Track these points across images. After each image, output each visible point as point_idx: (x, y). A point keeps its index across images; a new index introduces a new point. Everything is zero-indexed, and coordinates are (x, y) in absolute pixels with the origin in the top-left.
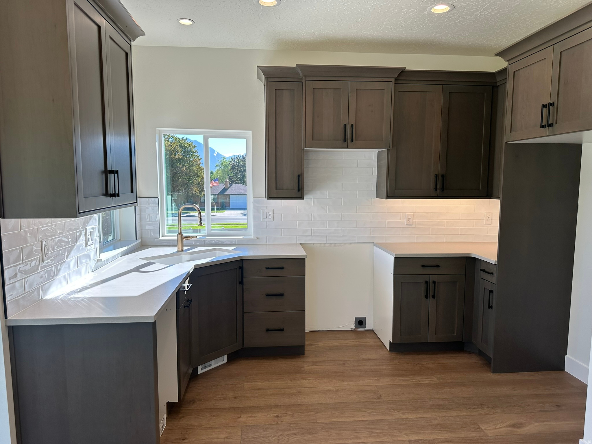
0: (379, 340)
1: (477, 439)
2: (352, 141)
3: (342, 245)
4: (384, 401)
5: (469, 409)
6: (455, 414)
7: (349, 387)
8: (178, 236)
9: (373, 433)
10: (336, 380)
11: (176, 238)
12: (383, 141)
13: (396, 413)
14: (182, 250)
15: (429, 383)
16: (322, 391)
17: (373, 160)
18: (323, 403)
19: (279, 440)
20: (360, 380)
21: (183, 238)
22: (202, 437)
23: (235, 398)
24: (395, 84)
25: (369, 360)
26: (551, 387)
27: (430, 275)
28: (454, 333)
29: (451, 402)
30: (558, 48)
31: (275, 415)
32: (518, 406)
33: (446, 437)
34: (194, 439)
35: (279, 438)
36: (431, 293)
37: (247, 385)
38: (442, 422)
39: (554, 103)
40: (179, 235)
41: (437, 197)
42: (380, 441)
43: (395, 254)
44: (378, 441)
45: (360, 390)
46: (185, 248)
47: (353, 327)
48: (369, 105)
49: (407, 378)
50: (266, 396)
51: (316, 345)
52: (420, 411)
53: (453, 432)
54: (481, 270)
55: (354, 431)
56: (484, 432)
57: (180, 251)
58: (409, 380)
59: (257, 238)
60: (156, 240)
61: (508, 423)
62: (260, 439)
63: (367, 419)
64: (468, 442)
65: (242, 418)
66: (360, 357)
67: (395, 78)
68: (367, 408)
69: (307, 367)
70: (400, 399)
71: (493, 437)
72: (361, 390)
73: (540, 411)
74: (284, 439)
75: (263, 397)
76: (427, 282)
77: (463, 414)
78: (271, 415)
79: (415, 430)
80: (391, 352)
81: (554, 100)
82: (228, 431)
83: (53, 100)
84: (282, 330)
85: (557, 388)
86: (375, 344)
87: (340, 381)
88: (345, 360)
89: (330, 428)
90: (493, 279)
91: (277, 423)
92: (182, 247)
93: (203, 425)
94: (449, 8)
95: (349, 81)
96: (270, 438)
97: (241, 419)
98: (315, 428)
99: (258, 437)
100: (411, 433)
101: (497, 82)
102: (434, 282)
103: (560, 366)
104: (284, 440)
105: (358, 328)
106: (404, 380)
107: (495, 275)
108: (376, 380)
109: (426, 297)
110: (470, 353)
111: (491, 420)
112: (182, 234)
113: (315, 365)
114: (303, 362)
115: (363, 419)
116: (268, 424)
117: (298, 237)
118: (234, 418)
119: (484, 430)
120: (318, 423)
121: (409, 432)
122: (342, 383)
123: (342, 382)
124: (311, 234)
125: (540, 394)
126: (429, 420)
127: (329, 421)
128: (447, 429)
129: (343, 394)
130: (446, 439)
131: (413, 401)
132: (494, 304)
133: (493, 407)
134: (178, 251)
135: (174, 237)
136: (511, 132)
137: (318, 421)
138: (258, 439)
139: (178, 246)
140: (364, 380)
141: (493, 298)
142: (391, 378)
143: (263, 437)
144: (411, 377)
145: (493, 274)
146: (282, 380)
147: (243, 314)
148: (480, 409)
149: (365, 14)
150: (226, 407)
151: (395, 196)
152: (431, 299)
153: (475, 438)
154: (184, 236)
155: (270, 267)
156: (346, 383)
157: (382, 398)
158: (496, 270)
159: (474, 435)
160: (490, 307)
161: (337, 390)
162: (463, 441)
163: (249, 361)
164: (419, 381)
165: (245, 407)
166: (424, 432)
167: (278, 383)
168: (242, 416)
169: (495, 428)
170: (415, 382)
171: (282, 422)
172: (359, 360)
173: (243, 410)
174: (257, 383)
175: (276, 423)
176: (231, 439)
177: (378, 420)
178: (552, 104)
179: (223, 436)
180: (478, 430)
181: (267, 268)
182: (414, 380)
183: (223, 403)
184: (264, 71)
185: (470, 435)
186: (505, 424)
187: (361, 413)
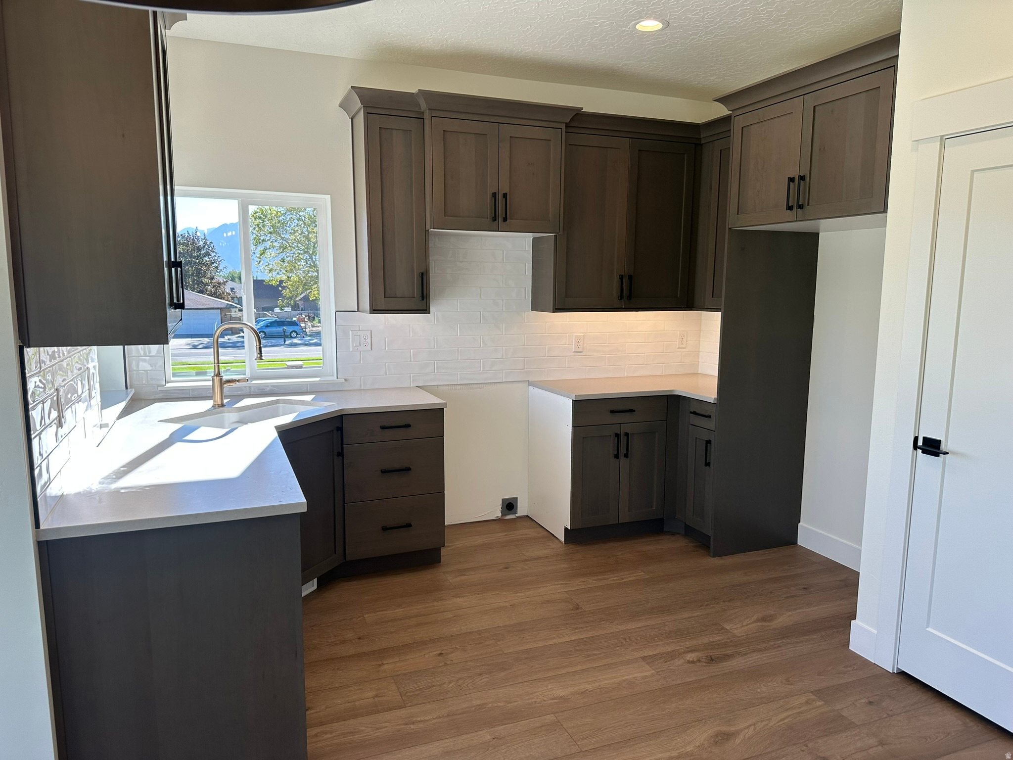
0: (541, 529)
1: (726, 642)
2: (505, 219)
3: (482, 386)
4: (585, 611)
5: (701, 606)
6: (686, 615)
7: (528, 599)
8: (213, 380)
9: (589, 656)
10: (506, 592)
11: (210, 383)
12: (549, 221)
13: (609, 624)
14: (223, 405)
15: (637, 580)
16: (491, 609)
17: (526, 250)
18: (502, 625)
19: (460, 686)
20: (540, 587)
21: (222, 383)
22: (336, 702)
23: (359, 638)
24: (566, 132)
25: (539, 558)
26: (790, 566)
27: (621, 424)
28: (652, 507)
29: (675, 600)
30: (811, 101)
31: (436, 653)
32: (760, 595)
33: (687, 646)
34: (323, 707)
35: (458, 684)
36: (623, 451)
37: (369, 617)
38: (675, 628)
39: (804, 176)
40: (215, 378)
41: (623, 308)
42: (604, 664)
43: (576, 395)
44: (601, 665)
45: (546, 601)
46: (225, 401)
47: (499, 514)
48: (529, 164)
49: (604, 577)
50: (409, 629)
51: (452, 546)
52: (640, 618)
53: (693, 638)
54: (691, 412)
55: (563, 657)
56: (730, 632)
57: (219, 407)
58: (608, 579)
59: (345, 380)
60: (160, 388)
61: (755, 617)
62: (430, 689)
63: (574, 638)
64: (717, 647)
65: (385, 665)
66: (525, 556)
67: (566, 123)
68: (567, 624)
69: (452, 579)
70: (607, 606)
71: (745, 637)
72: (548, 601)
73: (787, 597)
74: (466, 683)
75: (405, 631)
76: (617, 435)
77: (696, 614)
78: (431, 654)
79: (644, 643)
80: (567, 544)
81: (805, 172)
82: (374, 686)
83: (123, 136)
84: (409, 525)
85: (797, 567)
86: (539, 535)
87: (511, 593)
88: (506, 563)
89: (526, 658)
90: (711, 424)
91: (446, 663)
92: (222, 399)
93: (328, 685)
94: (660, 26)
95: (499, 123)
96: (445, 686)
97: (386, 667)
98: (505, 661)
99: (426, 687)
100: (640, 648)
101: (701, 139)
102: (627, 434)
103: (791, 539)
104: (467, 685)
105: (506, 515)
106: (601, 580)
107: (713, 418)
108: (562, 584)
109: (617, 456)
110: (673, 534)
111: (733, 616)
112: (221, 376)
113: (464, 575)
114: (443, 572)
115: (566, 639)
116: (432, 667)
117: (413, 376)
118: (373, 667)
119: (731, 631)
120: (507, 654)
121: (637, 647)
122: (517, 595)
123: (515, 593)
124: (433, 371)
125: (781, 577)
126: (657, 628)
127: (521, 649)
128: (684, 636)
129: (525, 610)
130: (688, 648)
131: (624, 606)
132: (713, 459)
133: (730, 600)
134: (214, 407)
135: (206, 382)
136: (738, 214)
137: (505, 652)
138: (427, 690)
139: (215, 397)
140: (545, 586)
141: (710, 451)
142: (583, 579)
143: (433, 686)
144: (608, 575)
145: (709, 417)
146: (423, 603)
147: (344, 506)
148: (714, 605)
149: (540, 19)
150: (351, 654)
151: (565, 308)
152: (622, 459)
153: (723, 641)
154: (224, 380)
155: (387, 425)
156: (522, 594)
157: (581, 608)
158: (715, 411)
159: (720, 638)
160: (708, 464)
161: (513, 606)
162: (710, 647)
163: (354, 582)
164: (623, 579)
165: (384, 649)
166: (657, 643)
167: (419, 607)
168: (384, 663)
169: (743, 626)
170: (616, 580)
171: (452, 660)
172: (526, 560)
173: (383, 653)
174: (385, 612)
175: (443, 664)
176: (385, 696)
177: (589, 638)
178: (802, 178)
179: (370, 694)
180: (723, 631)
181: (383, 428)
182: (615, 578)
183: (343, 648)
184: (361, 96)
185: (716, 639)
186: (753, 619)
187: (561, 632)
